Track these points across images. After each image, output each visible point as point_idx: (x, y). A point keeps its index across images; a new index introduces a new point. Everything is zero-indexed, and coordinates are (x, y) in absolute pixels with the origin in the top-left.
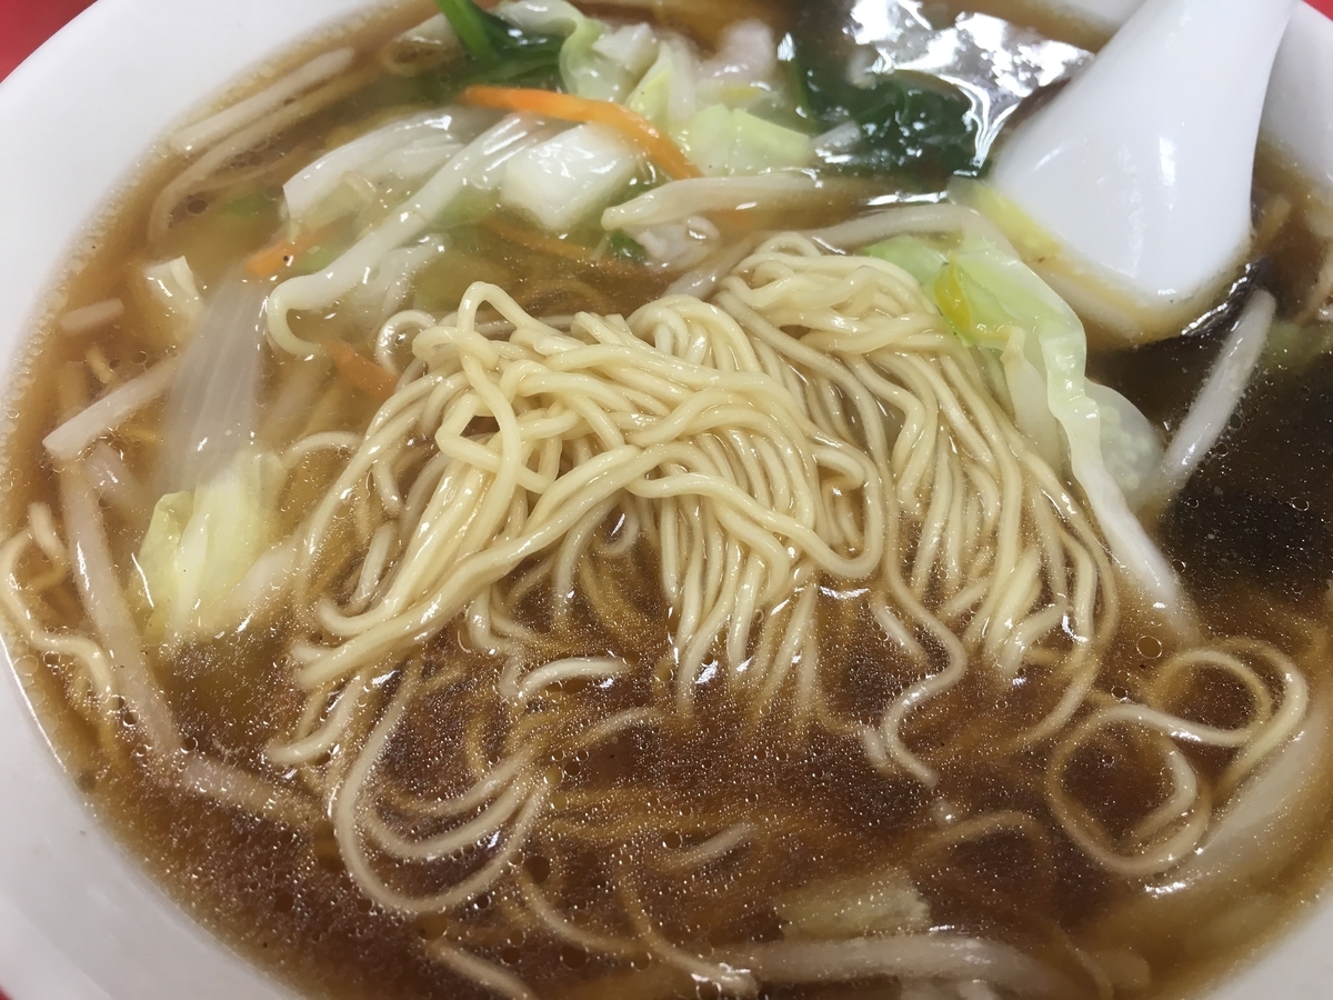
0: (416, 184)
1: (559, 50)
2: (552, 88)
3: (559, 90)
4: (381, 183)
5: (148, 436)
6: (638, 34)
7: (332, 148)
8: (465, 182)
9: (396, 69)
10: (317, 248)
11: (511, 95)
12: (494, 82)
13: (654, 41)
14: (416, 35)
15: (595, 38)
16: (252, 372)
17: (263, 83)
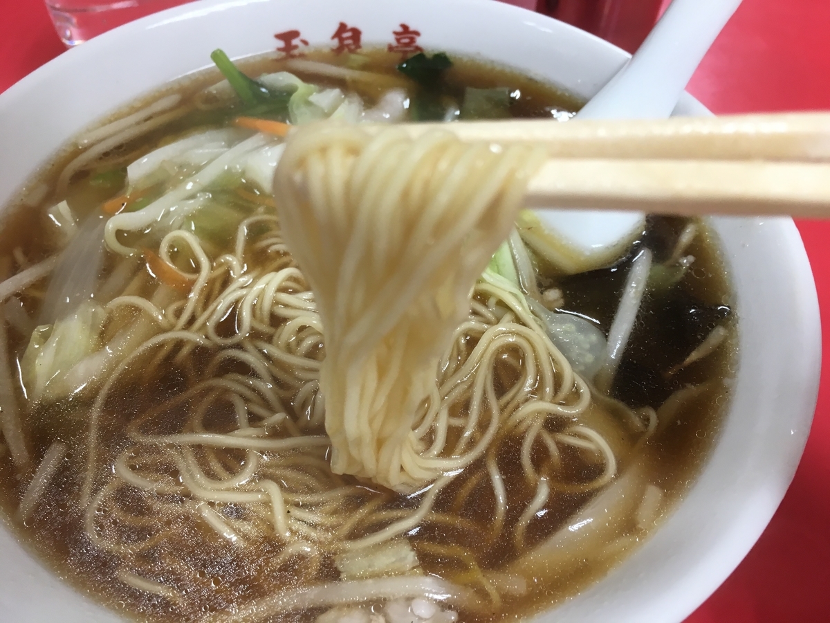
0: (199, 169)
1: (289, 100)
2: (283, 121)
3: (288, 121)
4: (181, 167)
5: (36, 294)
6: (334, 93)
7: (160, 147)
8: (226, 168)
9: (203, 107)
10: (141, 199)
11: (260, 123)
12: (252, 115)
13: (343, 96)
14: (213, 89)
15: (311, 94)
16: (97, 262)
17: (133, 110)
